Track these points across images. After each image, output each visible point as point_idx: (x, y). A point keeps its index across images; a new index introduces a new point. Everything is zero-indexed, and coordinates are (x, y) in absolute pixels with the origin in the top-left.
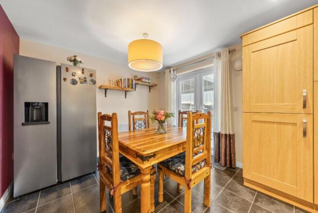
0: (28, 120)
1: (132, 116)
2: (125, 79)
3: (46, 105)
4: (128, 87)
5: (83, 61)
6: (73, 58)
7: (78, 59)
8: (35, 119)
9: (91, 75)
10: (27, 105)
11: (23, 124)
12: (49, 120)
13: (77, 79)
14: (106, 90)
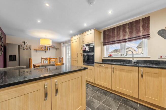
0: (10, 60)
1: (42, 59)
2: (44, 47)
3: (15, 56)
4: (46, 49)
5: (27, 42)
6: (24, 42)
7: (25, 42)
8: (12, 60)
9: (30, 47)
10: (10, 56)
11: (9, 61)
12: (16, 60)
13: (25, 49)
14: (37, 51)
